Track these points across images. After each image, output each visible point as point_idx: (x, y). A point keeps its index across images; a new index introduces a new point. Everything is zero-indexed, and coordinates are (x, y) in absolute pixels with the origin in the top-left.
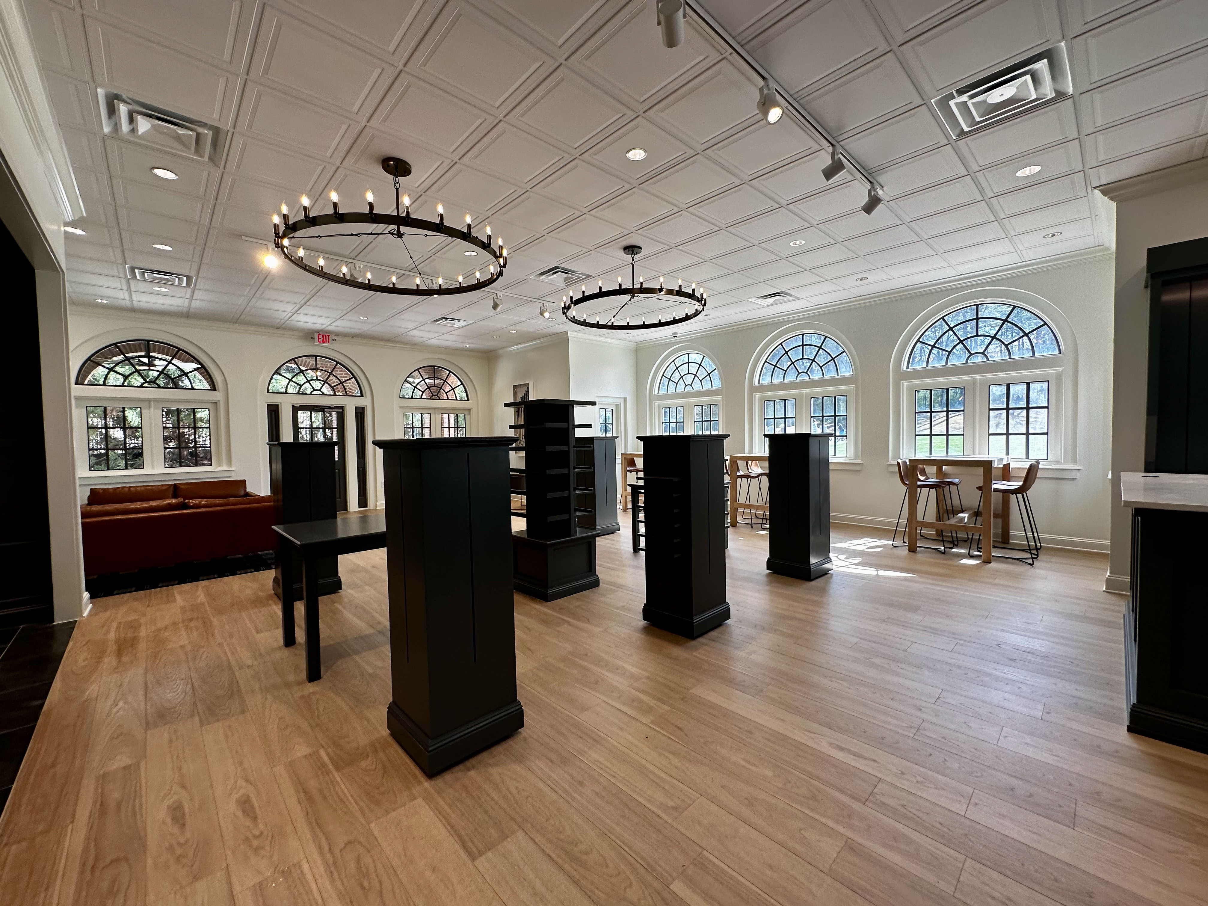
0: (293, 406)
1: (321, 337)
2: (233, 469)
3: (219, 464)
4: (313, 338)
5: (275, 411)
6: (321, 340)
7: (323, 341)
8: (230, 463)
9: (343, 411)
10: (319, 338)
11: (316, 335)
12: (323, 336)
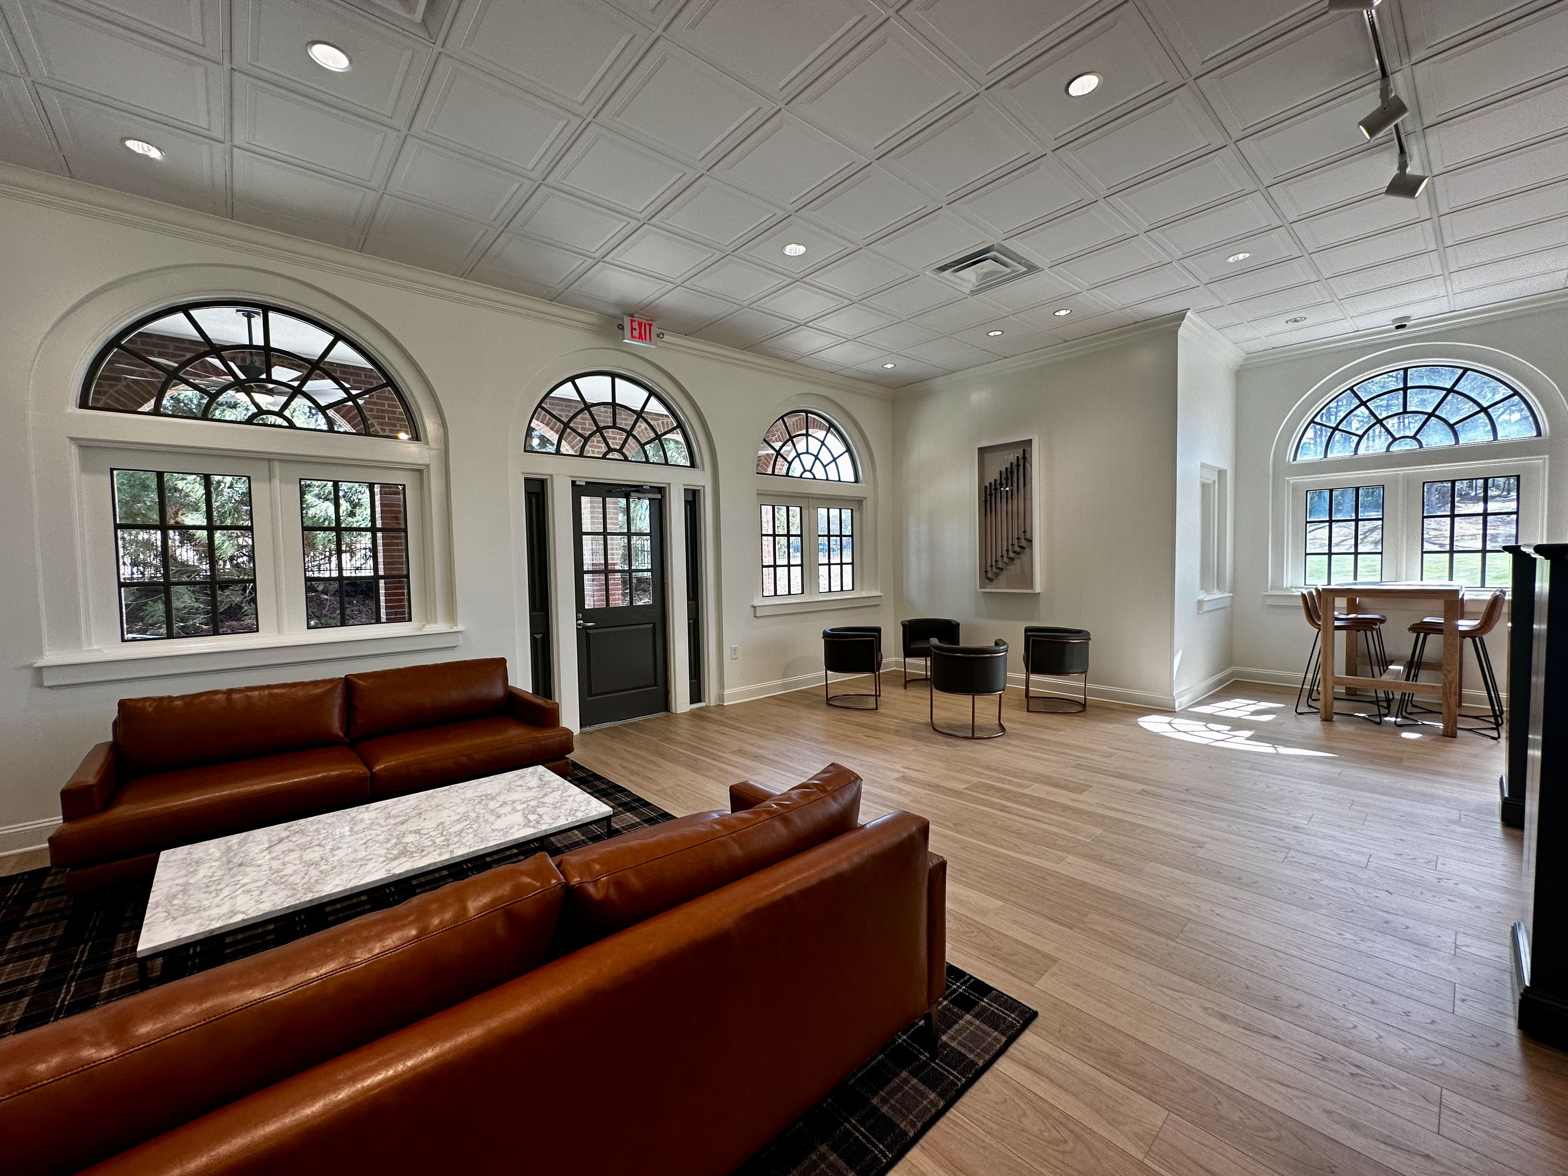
0: (573, 483)
1: (636, 325)
2: (460, 627)
3: (429, 618)
4: (621, 327)
5: (537, 494)
6: (636, 333)
7: (640, 337)
8: (451, 614)
9: (664, 497)
10: (633, 329)
11: (627, 321)
12: (640, 325)
